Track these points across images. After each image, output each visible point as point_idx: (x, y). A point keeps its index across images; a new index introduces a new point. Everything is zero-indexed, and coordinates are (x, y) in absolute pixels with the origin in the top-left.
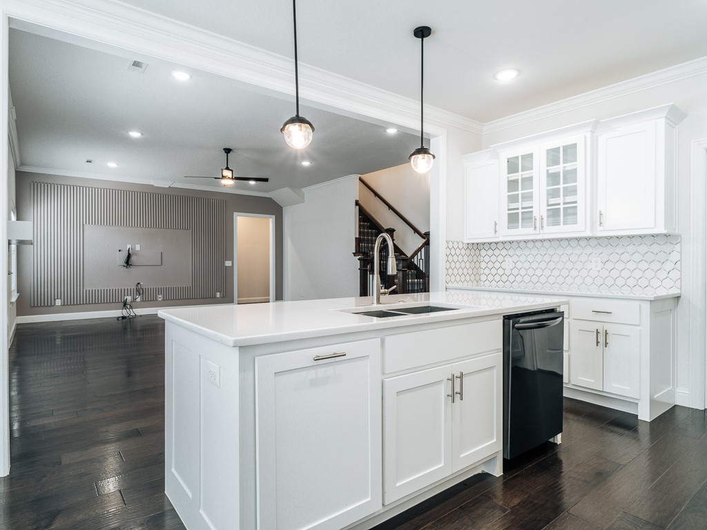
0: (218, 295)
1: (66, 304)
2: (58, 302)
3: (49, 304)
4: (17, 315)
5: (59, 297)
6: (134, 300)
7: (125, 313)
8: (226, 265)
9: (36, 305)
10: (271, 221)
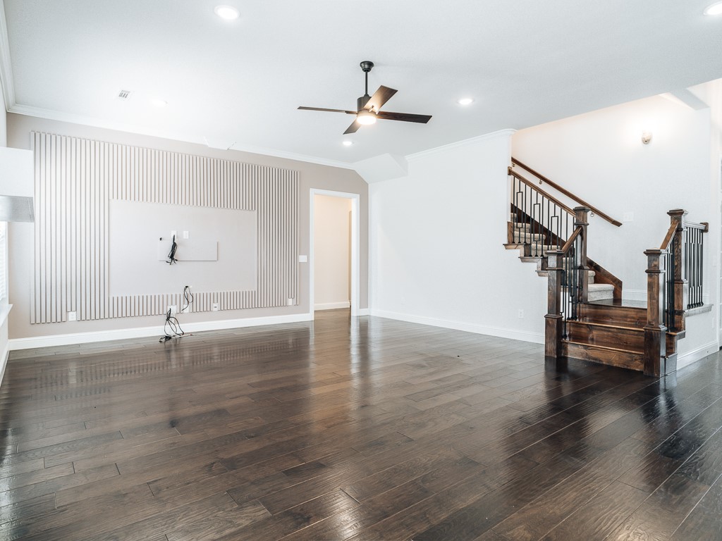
0: (290, 302)
1: (83, 318)
2: (72, 316)
3: (59, 320)
4: (10, 338)
5: (74, 308)
6: (181, 311)
7: (169, 330)
8: (301, 261)
9: (38, 321)
10: (354, 202)
